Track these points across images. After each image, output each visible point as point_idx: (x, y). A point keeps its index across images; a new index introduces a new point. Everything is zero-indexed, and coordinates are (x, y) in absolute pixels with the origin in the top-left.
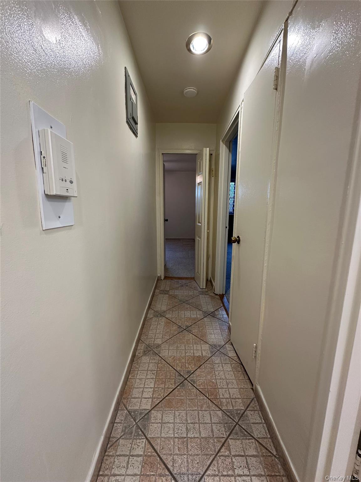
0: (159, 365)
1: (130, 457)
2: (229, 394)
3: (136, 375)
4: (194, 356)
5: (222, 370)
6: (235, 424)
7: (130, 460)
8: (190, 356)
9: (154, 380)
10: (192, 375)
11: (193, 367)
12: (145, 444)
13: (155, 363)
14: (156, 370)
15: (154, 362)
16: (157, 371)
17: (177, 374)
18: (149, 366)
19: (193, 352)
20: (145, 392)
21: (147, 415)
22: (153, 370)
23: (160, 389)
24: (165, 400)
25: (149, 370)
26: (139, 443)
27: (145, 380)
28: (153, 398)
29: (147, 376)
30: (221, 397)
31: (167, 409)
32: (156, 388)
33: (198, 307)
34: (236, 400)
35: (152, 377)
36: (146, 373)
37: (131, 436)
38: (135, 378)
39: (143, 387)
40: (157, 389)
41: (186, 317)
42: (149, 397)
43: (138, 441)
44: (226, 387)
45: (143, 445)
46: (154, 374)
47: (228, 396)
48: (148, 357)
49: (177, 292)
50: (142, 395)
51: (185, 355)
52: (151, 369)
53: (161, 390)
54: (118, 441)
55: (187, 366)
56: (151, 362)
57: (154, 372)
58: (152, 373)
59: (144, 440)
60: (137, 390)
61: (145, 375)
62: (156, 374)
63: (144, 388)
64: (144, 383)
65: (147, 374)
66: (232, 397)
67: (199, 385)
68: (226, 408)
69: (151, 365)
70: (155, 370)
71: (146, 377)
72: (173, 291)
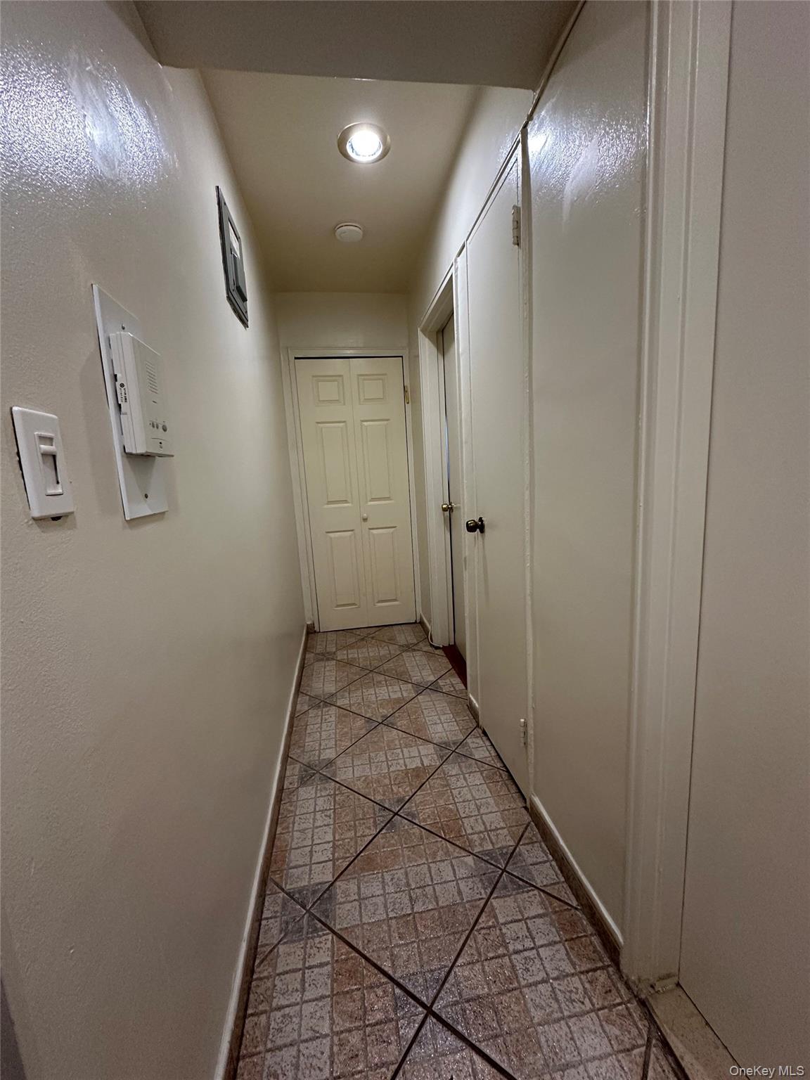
0: (337, 799)
1: (306, 971)
2: (484, 824)
3: (291, 825)
4: (406, 769)
5: (465, 784)
6: (501, 871)
7: (306, 975)
8: (398, 770)
9: (332, 827)
10: (408, 804)
11: (407, 790)
12: (332, 942)
13: (328, 795)
14: (333, 807)
15: (325, 794)
16: (335, 809)
17: (377, 807)
18: (316, 804)
19: (405, 762)
20: (316, 852)
21: (326, 894)
22: (326, 810)
23: (346, 840)
24: (359, 857)
25: (317, 810)
26: (320, 942)
27: (313, 831)
28: (334, 860)
29: (314, 822)
30: (469, 831)
31: (366, 874)
32: (338, 840)
33: (402, 677)
34: (498, 832)
35: (326, 823)
36: (312, 817)
37: (302, 935)
38: (291, 830)
39: (310, 843)
40: (341, 842)
41: (379, 699)
42: (327, 859)
43: (317, 940)
44: (476, 813)
45: (329, 945)
46: (330, 816)
47: (482, 828)
48: (311, 788)
49: (353, 654)
50: (311, 858)
51: (389, 770)
52: (322, 809)
53: (349, 842)
54: (276, 950)
55: (395, 790)
56: (319, 795)
57: (328, 813)
58: (326, 816)
59: (330, 937)
60: (299, 851)
61: (311, 821)
62: (334, 815)
63: (312, 845)
64: (310, 836)
65: (314, 820)
66: (489, 829)
67: (425, 820)
68: (481, 849)
69: (320, 802)
70: (330, 809)
71: (313, 825)
72: (345, 652)
